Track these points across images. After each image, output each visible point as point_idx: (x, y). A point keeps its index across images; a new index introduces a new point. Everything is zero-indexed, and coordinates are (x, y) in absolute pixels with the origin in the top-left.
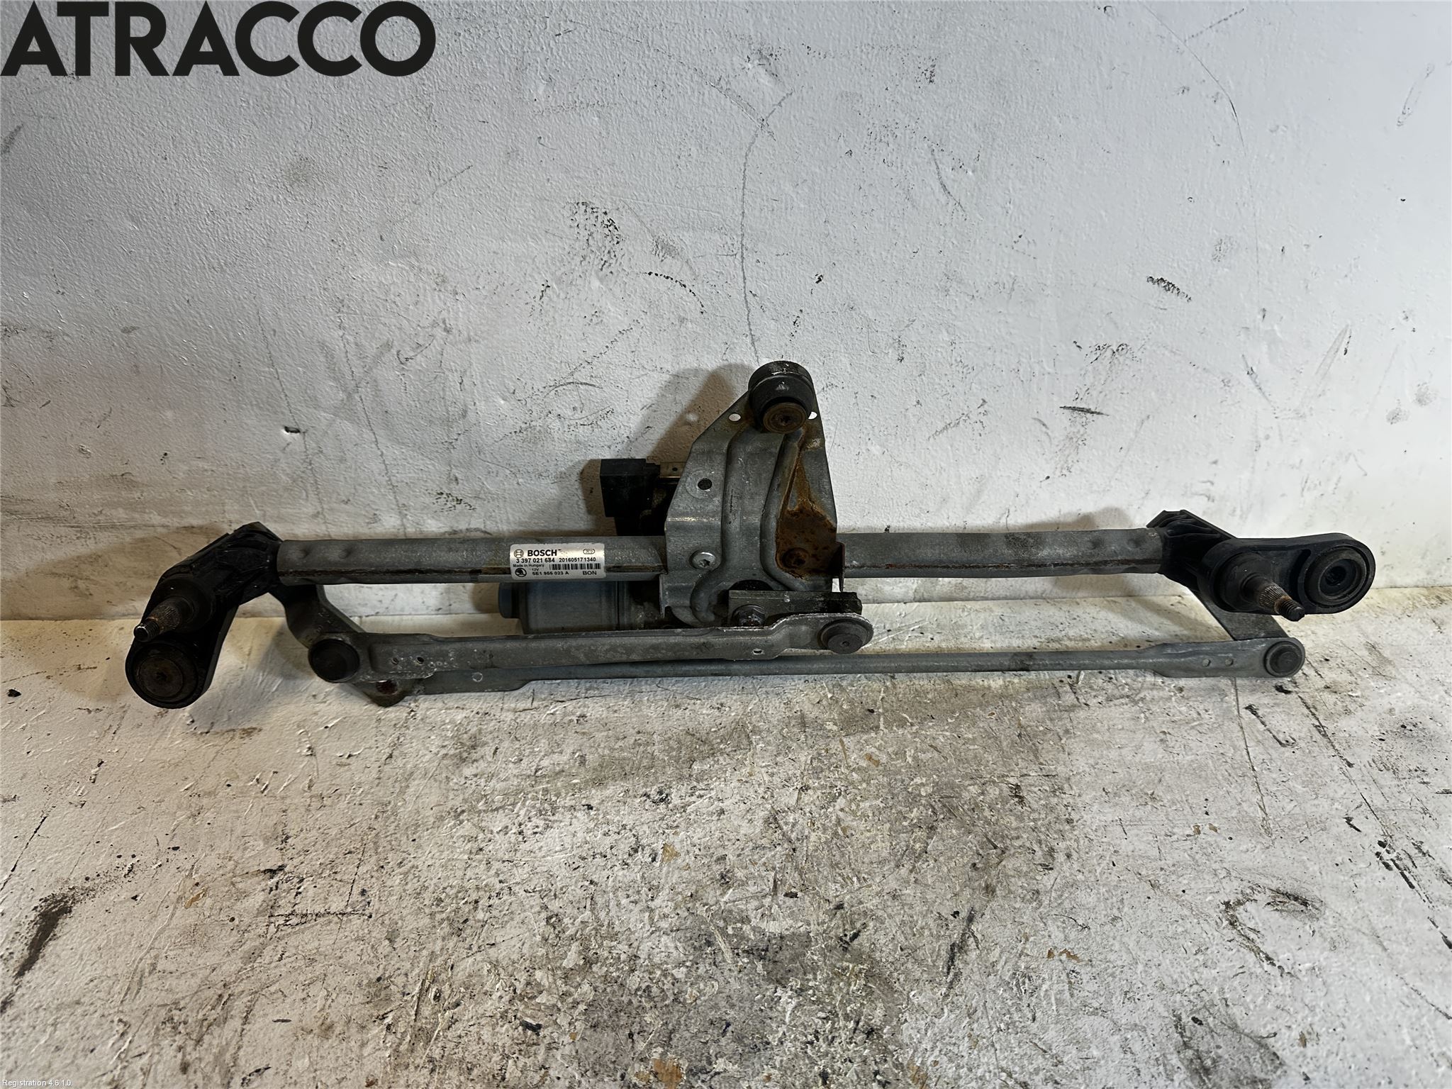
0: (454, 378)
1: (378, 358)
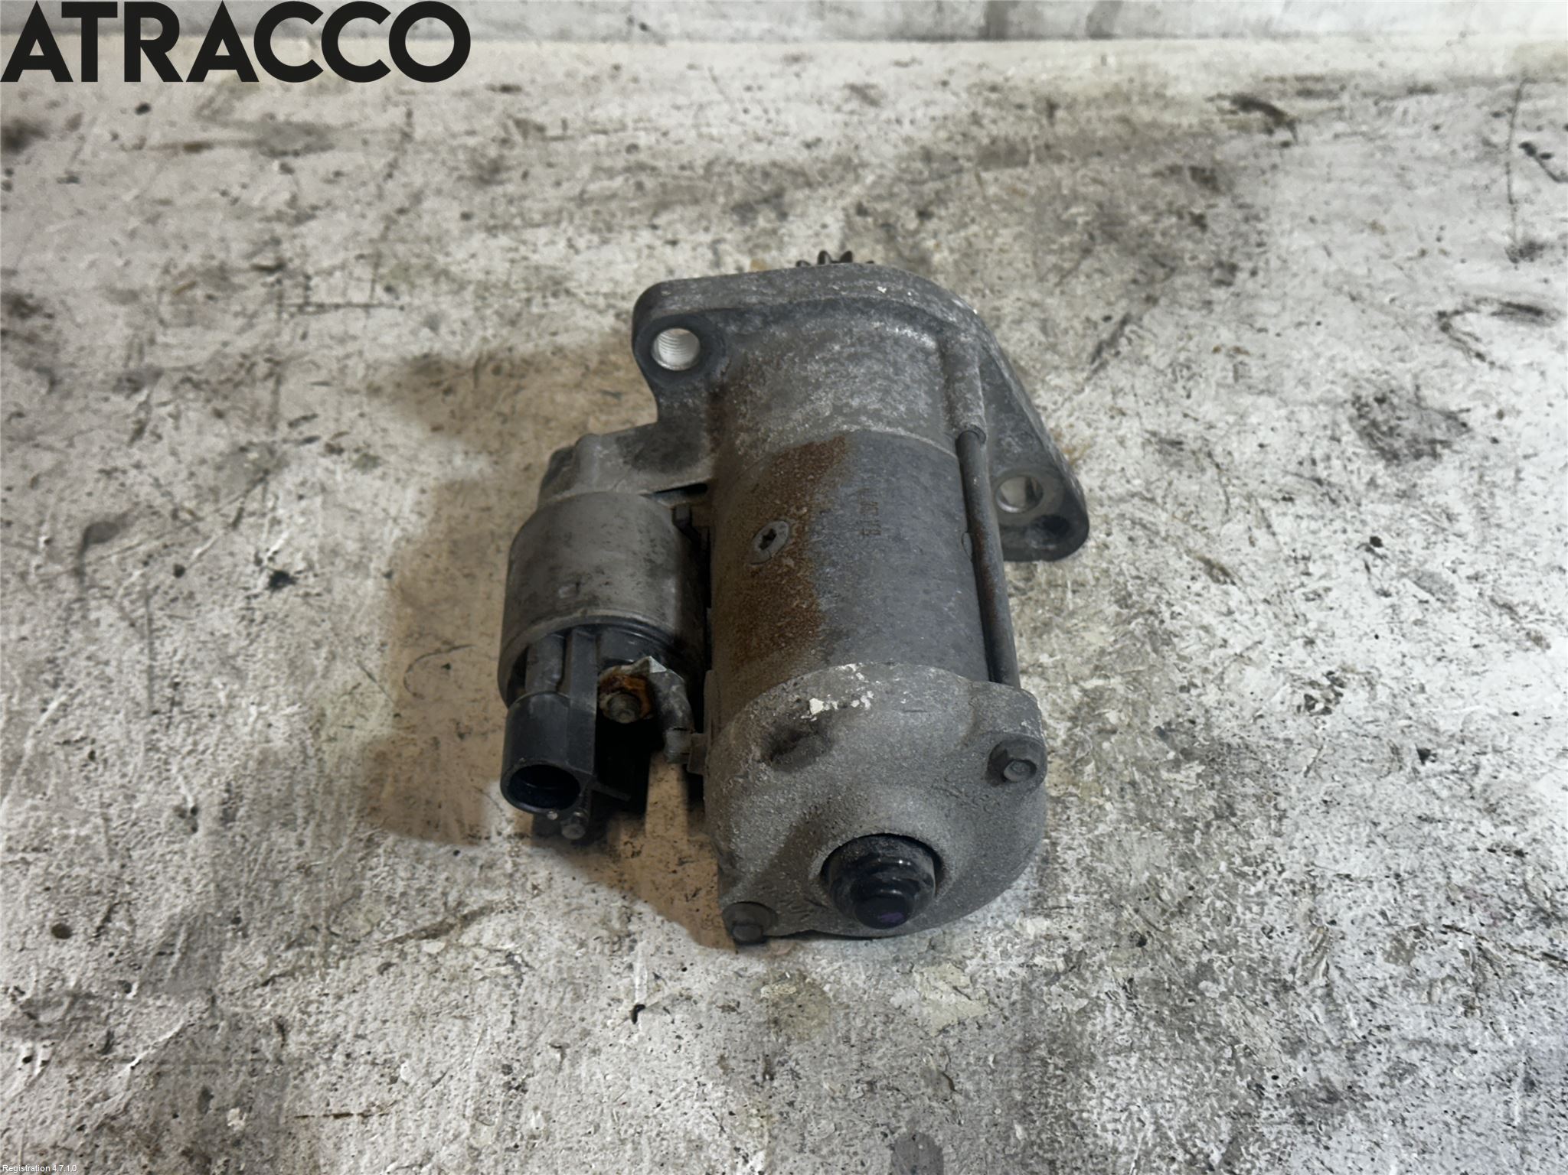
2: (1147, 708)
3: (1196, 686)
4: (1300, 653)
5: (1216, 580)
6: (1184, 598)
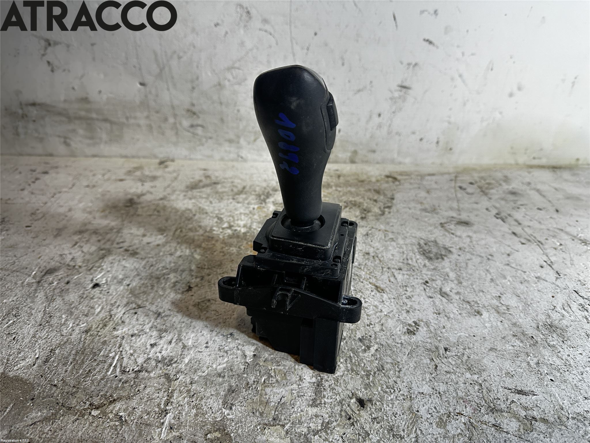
0: (195, 65)
1: (171, 57)
2: (356, 331)
3: (372, 324)
4: (405, 315)
5: (379, 292)
6: (369, 297)
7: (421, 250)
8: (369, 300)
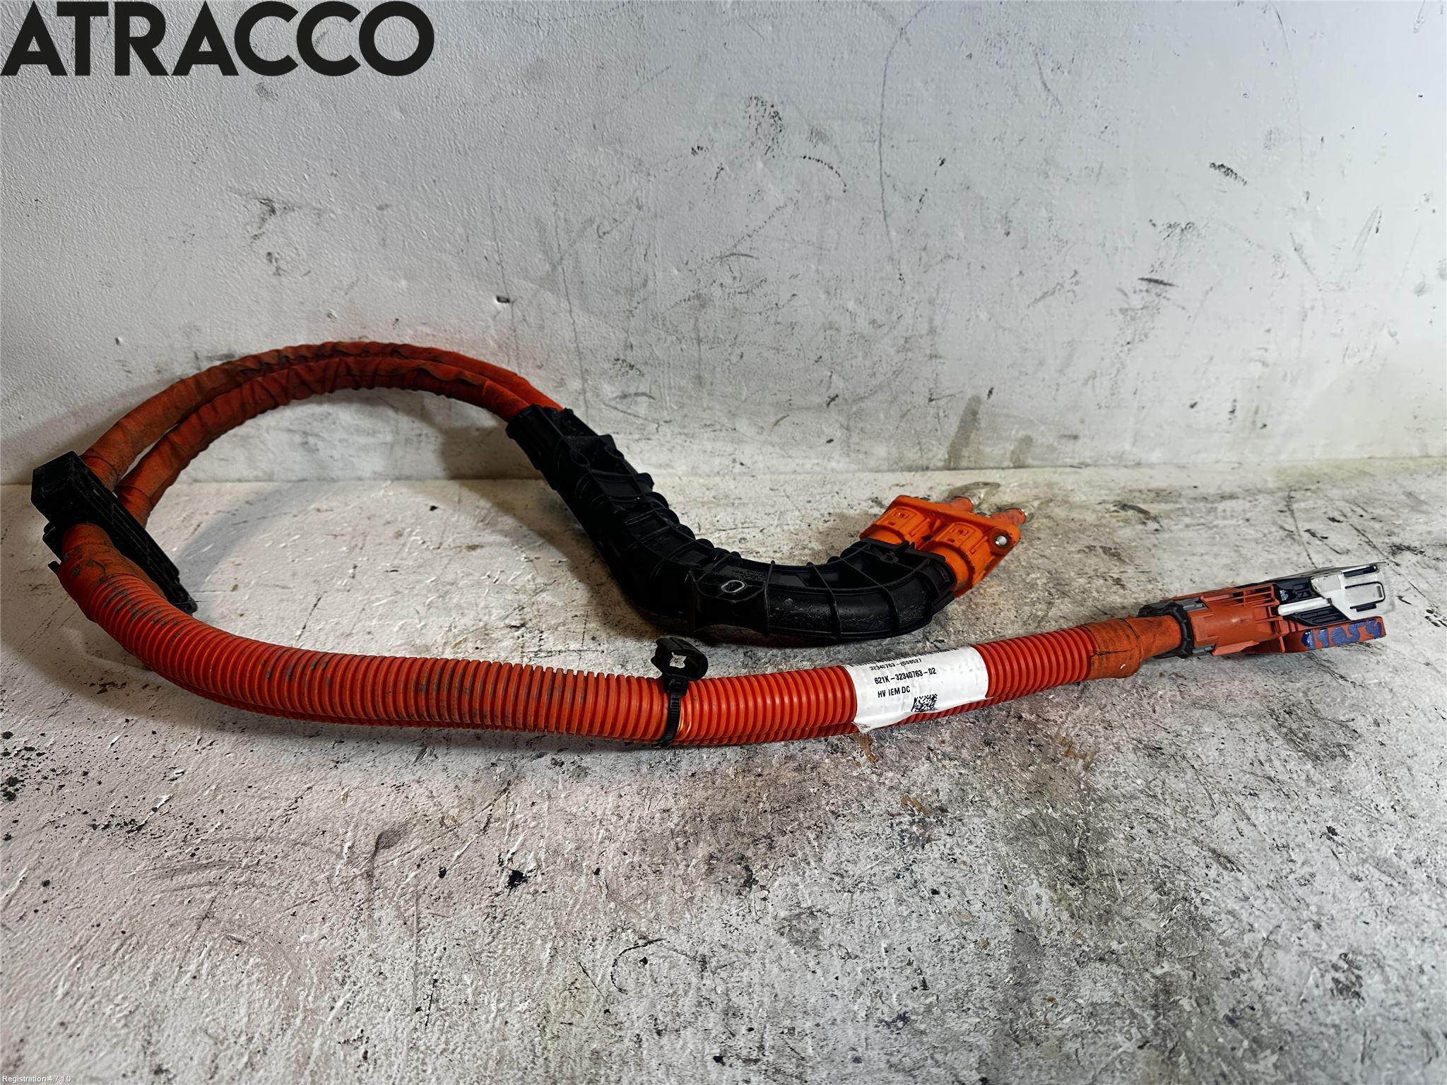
0: (640, 250)
1: (581, 233)
3: (1242, 971)
4: (1313, 935)
5: (1226, 868)
6: (1206, 885)
7: (1285, 730)
8: (1210, 895)
